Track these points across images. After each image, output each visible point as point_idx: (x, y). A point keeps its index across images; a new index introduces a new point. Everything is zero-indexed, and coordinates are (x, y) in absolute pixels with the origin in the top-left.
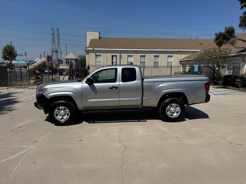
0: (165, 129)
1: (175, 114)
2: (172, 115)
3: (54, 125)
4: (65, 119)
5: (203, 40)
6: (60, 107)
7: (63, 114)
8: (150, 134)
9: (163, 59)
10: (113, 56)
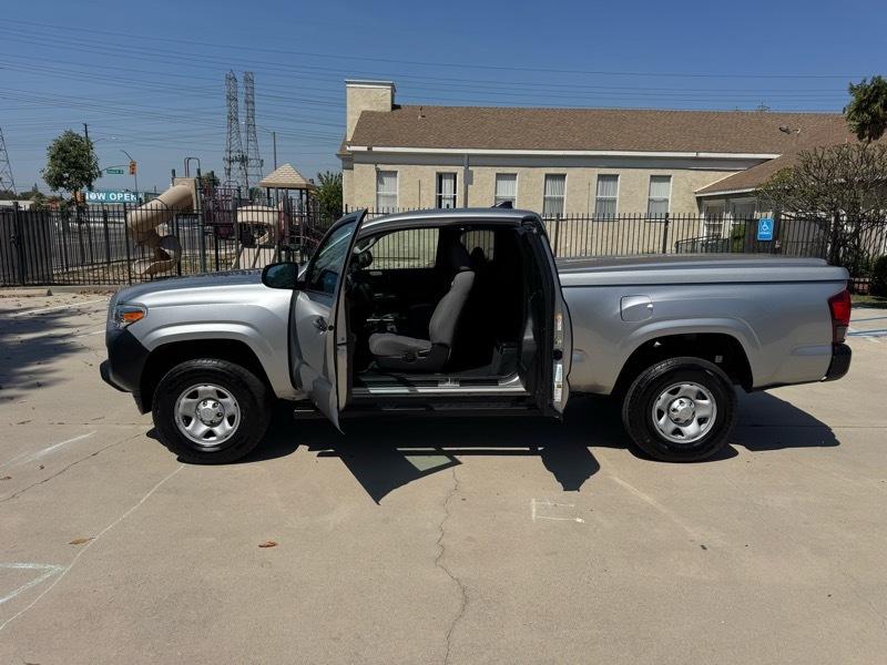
0: (647, 498)
1: (691, 429)
2: (677, 432)
3: (178, 459)
4: (220, 438)
5: (793, 115)
6: (201, 388)
7: (213, 418)
8: (579, 520)
9: (632, 190)
10: (440, 177)
